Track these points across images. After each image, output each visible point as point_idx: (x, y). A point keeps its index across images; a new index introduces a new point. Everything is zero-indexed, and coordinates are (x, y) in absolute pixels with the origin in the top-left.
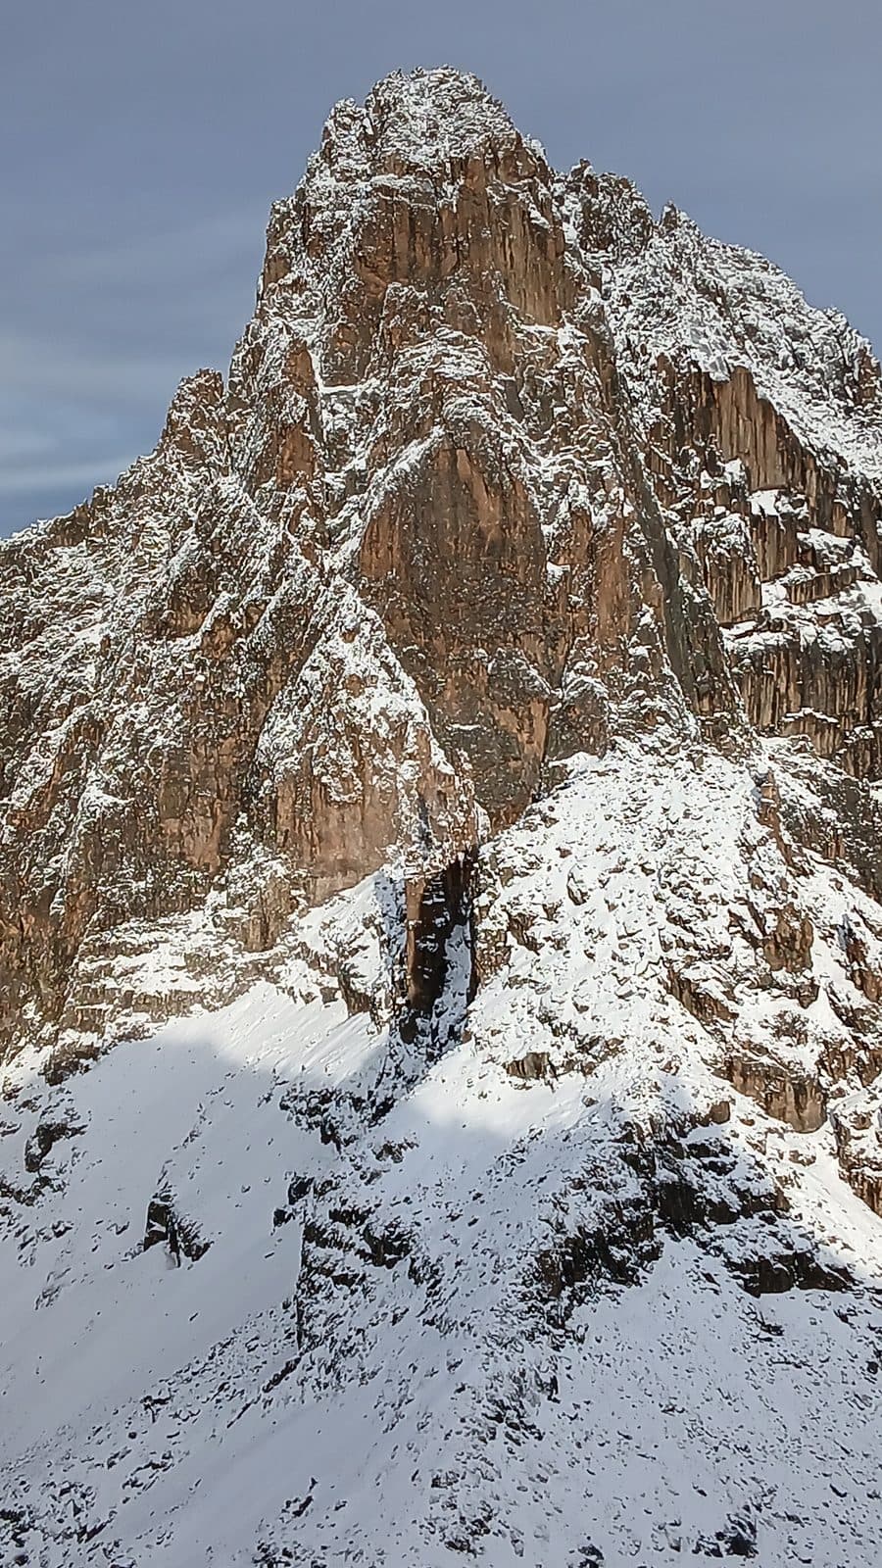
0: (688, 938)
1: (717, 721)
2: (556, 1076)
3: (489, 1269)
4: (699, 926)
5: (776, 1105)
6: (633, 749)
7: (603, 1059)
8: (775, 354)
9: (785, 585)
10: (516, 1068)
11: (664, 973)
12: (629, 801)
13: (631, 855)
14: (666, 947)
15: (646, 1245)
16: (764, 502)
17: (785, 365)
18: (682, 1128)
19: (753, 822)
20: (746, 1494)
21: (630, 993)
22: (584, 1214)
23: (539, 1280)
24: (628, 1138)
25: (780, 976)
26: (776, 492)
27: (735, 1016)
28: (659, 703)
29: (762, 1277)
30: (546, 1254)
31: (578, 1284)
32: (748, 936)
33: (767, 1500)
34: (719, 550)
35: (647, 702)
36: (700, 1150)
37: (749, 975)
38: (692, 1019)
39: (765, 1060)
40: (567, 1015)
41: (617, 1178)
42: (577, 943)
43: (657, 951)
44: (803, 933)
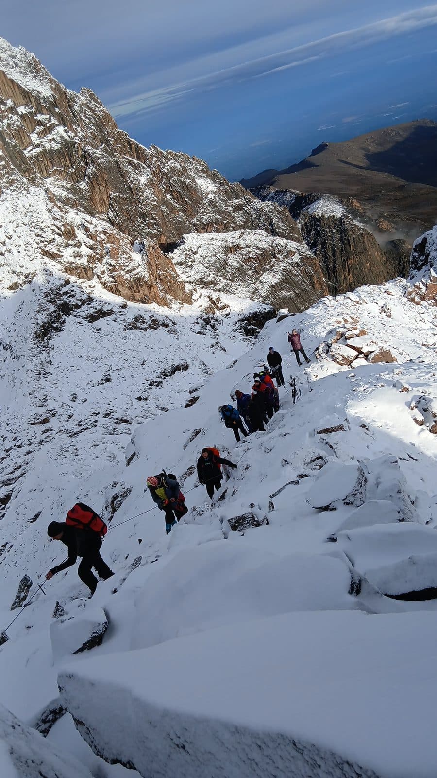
0: (43, 239)
1: (32, 178)
2: (22, 287)
3: (23, 340)
4: (44, 235)
5: (81, 276)
6: (9, 191)
7: (33, 278)
8: (9, 64)
9: (36, 133)
10: (11, 288)
11: (40, 251)
12: (13, 206)
13: (19, 221)
14: (38, 243)
15: (61, 321)
16: (22, 110)
17: (13, 67)
18: (59, 289)
19: (48, 203)
20: (106, 368)
21: (33, 259)
22: (42, 318)
23: (37, 338)
24: (46, 296)
25: (70, 242)
26: (24, 106)
27: (62, 256)
28: (14, 177)
29: (92, 318)
30: (36, 331)
31: (47, 336)
32: (58, 234)
33: (110, 368)
34: (14, 128)
35: (10, 177)
36: (66, 293)
37: (62, 244)
38: (52, 260)
39: (74, 265)
40: (19, 270)
41: (47, 307)
42: (14, 250)
43: (36, 245)
44: (72, 229)
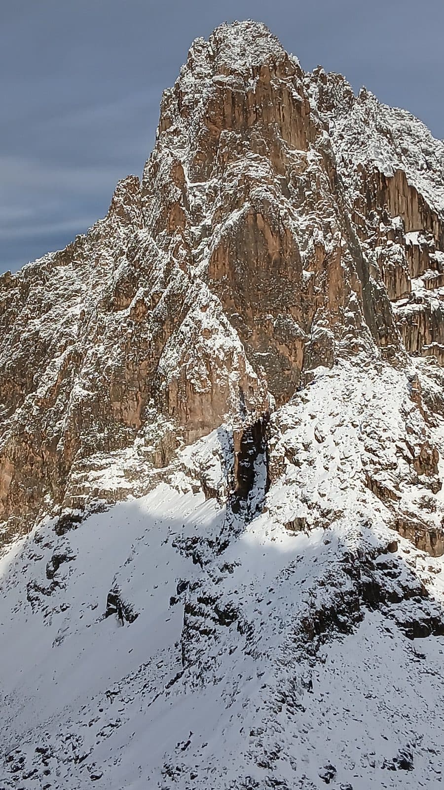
0: (376, 459)
1: (389, 349)
2: (310, 530)
3: (277, 627)
4: (381, 453)
5: (421, 543)
6: (347, 364)
7: (334, 520)
8: (417, 163)
9: (423, 280)
10: (290, 525)
11: (363, 477)
12: (345, 390)
13: (347, 417)
14: (365, 464)
15: (356, 614)
16: (412, 238)
17: (422, 168)
18: (374, 555)
19: (408, 400)
20: (409, 738)
21: (347, 487)
22: (325, 598)
23: (302, 632)
24: (346, 560)
25: (422, 478)
26: (418, 233)
27: (400, 498)
28: (360, 340)
29: (415, 630)
30: (306, 619)
31: (322, 634)
32: (406, 458)
33: (418, 742)
34: (389, 262)
35: (354, 340)
36: (383, 566)
37: (406, 477)
38: (378, 500)
39: (415, 520)
40: (315, 498)
41: (341, 580)
42: (320, 462)
43: (360, 466)
44: (434, 456)
